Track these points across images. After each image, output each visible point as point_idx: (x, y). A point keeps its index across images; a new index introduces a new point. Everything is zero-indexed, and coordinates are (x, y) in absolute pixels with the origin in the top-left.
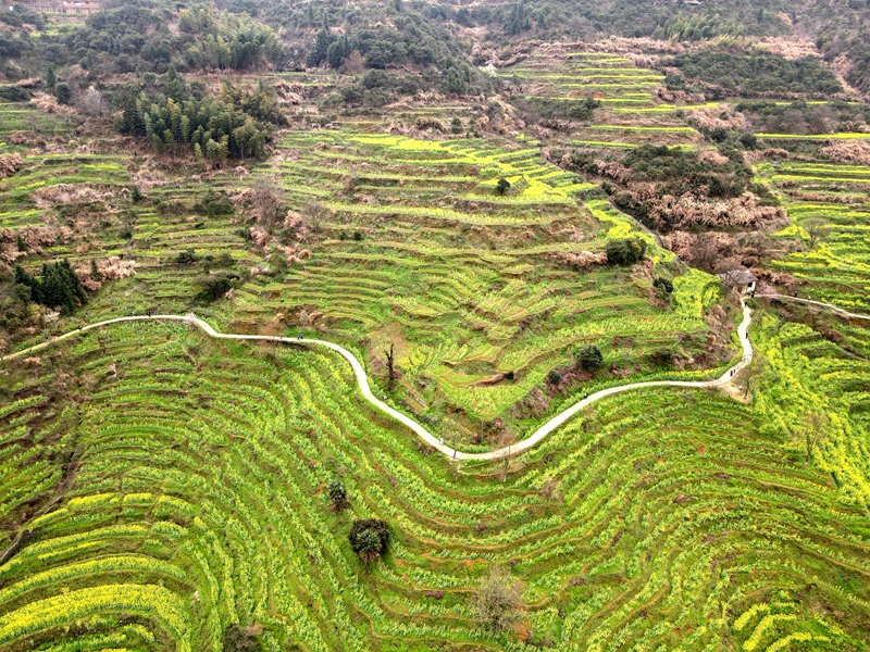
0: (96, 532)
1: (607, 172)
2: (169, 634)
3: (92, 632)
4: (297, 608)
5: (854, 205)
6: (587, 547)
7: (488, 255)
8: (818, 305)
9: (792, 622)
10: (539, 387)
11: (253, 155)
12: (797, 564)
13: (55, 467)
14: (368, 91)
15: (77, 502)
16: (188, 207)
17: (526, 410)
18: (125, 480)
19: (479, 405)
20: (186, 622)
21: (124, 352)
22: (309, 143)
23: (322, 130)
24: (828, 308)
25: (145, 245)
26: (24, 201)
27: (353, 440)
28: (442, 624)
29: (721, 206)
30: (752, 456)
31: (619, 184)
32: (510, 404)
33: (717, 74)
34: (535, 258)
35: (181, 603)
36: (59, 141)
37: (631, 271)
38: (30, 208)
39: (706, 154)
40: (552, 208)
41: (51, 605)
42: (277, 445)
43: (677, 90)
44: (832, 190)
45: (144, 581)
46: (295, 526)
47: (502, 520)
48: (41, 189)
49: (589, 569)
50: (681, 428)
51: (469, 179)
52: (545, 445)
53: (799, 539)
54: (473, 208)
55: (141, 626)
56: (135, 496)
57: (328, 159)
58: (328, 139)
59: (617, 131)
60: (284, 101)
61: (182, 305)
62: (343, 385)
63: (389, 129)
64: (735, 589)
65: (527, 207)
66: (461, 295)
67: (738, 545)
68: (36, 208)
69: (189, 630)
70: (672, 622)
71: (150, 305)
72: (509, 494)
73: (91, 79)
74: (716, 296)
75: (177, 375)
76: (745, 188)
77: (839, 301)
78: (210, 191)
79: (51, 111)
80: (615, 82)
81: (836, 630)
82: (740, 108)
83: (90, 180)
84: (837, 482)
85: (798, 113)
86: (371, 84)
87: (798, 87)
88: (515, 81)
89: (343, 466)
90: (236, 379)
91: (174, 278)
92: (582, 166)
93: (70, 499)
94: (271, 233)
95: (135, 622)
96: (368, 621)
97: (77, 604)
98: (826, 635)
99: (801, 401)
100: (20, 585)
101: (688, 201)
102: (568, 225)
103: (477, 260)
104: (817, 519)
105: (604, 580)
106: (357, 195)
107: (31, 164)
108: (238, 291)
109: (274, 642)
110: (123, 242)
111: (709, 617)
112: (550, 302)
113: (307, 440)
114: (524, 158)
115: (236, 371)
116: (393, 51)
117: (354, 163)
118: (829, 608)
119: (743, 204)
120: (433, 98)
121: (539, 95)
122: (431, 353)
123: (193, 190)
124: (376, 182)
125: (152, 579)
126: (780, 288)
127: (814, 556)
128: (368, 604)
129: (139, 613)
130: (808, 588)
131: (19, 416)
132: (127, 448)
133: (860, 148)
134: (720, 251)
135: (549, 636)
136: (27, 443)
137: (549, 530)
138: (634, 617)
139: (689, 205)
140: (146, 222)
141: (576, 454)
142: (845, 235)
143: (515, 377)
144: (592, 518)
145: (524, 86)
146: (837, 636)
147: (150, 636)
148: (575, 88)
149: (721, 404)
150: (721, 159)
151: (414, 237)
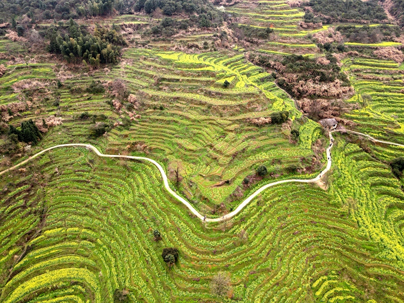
0: (57, 246)
1: (275, 67)
2: (91, 289)
3: (60, 288)
4: (142, 283)
5: (385, 82)
6: (257, 257)
7: (220, 120)
8: (363, 136)
9: (335, 283)
10: (240, 186)
11: (112, 62)
12: (339, 260)
13: (37, 216)
14: (164, 29)
15: (48, 232)
16: (83, 89)
17: (234, 198)
18: (67, 221)
19: (215, 197)
20: (97, 284)
21: (61, 162)
22: (138, 55)
23: (143, 49)
24: (367, 137)
25: (66, 109)
26: (9, 90)
27: (162, 209)
28: (199, 292)
29: (325, 87)
30: (326, 214)
31: (280, 73)
32: (227, 196)
33: (329, 10)
34: (240, 121)
35: (95, 276)
36: (21, 56)
37: (282, 127)
38: (12, 93)
39: (320, 60)
40: (248, 95)
41: (43, 278)
42: (130, 209)
43: (309, 22)
44: (376, 73)
45: (79, 266)
46: (140, 246)
47: (223, 248)
48: (16, 83)
49: (257, 267)
50: (298, 201)
51: (211, 79)
52: (241, 214)
53: (341, 250)
54: (213, 95)
55: (79, 286)
56: (72, 229)
57: (147, 66)
58: (147, 54)
59: (280, 45)
60: (125, 32)
61: (84, 139)
62: (157, 183)
63: (174, 49)
64: (314, 270)
65: (237, 95)
66: (207, 140)
67: (317, 252)
68: (14, 93)
69: (99, 288)
70: (288, 287)
71: (70, 139)
72: (226, 236)
73: (33, 22)
74: (318, 134)
75: (85, 173)
76: (336, 78)
77: (372, 134)
78: (93, 81)
79: (15, 41)
80: (281, 19)
81: (353, 287)
82: (339, 29)
83: (37, 77)
84: (359, 225)
85: (365, 32)
86: (166, 24)
87: (366, 17)
88: (234, 15)
89: (158, 221)
90: (111, 176)
91: (80, 126)
92: (263, 63)
93: (45, 231)
94: (122, 104)
95: (77, 284)
96: (170, 290)
97: (53, 278)
98: (349, 288)
99: (350, 186)
100: (28, 270)
101: (311, 84)
102: (255, 103)
103: (214, 122)
104: (349, 241)
105: (263, 271)
106: (161, 87)
107: (10, 70)
108: (109, 133)
109: (134, 297)
110: (55, 108)
111: (303, 283)
112: (246, 144)
113: (143, 207)
114: (237, 60)
115: (111, 172)
116: (176, 6)
117: (159, 68)
118: (350, 278)
119: (334, 85)
120: (195, 31)
121: (245, 23)
122: (194, 168)
123: (85, 80)
124: (169, 80)
125: (82, 266)
126: (347, 127)
127: (346, 257)
128: (170, 283)
129: (78, 281)
130: (343, 269)
131: (19, 195)
132: (66, 207)
133: (391, 52)
134: (322, 109)
135: (240, 296)
136: (24, 207)
137: (242, 251)
138: (274, 286)
139: (310, 86)
140: (65, 98)
141: (254, 217)
142: (379, 98)
143: (230, 182)
144: (259, 245)
145: (238, 18)
146: (353, 289)
147: (83, 290)
148: (261, 22)
149: (315, 190)
150: (326, 62)
151: (187, 109)
